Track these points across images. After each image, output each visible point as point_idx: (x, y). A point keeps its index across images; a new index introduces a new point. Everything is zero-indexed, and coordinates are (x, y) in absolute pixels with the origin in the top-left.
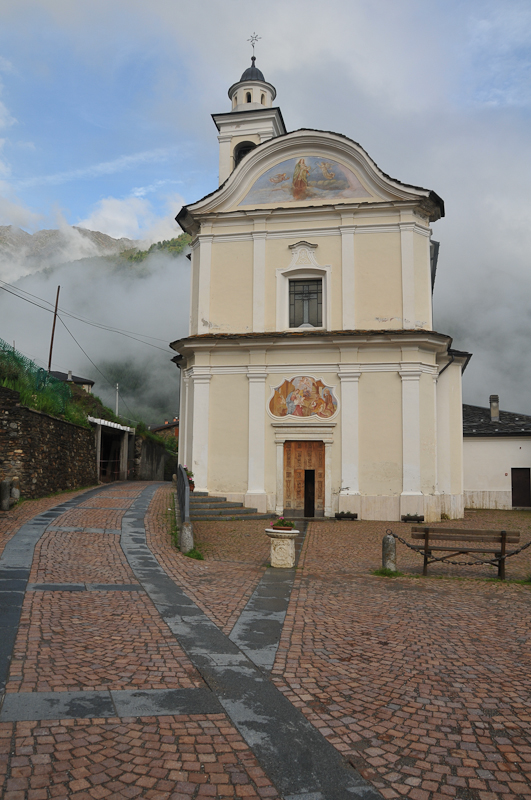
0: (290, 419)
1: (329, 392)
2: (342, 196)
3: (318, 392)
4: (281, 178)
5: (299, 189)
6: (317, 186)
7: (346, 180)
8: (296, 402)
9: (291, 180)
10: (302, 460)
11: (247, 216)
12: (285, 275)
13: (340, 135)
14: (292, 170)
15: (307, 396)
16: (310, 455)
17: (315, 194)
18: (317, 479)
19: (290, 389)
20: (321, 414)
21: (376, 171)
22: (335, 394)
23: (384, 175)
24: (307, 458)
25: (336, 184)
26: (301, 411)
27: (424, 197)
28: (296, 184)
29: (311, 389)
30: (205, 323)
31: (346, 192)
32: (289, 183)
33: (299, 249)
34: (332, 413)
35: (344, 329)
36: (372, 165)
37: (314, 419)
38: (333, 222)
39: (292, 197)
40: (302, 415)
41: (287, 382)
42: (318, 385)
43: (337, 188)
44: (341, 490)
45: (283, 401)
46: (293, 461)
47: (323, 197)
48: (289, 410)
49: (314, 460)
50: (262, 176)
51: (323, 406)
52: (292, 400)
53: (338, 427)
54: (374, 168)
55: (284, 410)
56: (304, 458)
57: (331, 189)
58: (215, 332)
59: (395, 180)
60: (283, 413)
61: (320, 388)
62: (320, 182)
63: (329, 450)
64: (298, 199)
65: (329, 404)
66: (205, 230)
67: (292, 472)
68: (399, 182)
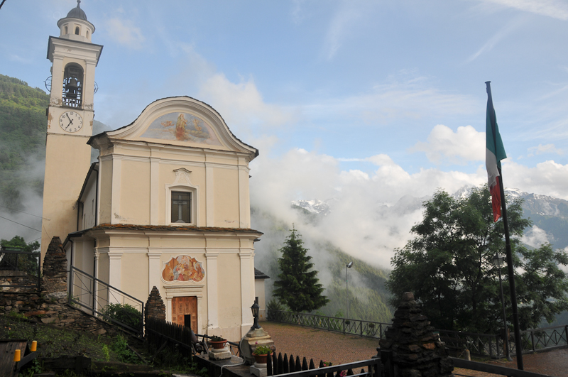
0: (175, 283)
1: (199, 265)
2: (205, 143)
3: (193, 266)
4: (169, 124)
5: (180, 133)
6: (191, 134)
7: (208, 133)
8: (179, 272)
9: (175, 126)
10: (183, 309)
11: (148, 145)
12: (170, 188)
13: (209, 106)
14: (176, 120)
15: (186, 268)
16: (187, 305)
17: (190, 139)
18: (192, 320)
19: (176, 263)
20: (195, 280)
21: (229, 132)
22: (203, 267)
23: (233, 135)
24: (185, 307)
25: (203, 135)
26: (183, 278)
27: (253, 152)
28: (178, 130)
29: (189, 263)
30: (117, 217)
31: (208, 141)
32: (173, 128)
33: (180, 173)
34: (202, 279)
35: (208, 226)
36: (226, 128)
37: (190, 283)
38: (201, 159)
39: (175, 138)
40: (184, 280)
41: (173, 259)
42: (193, 261)
43: (203, 137)
44: (208, 326)
45: (171, 271)
46: (177, 309)
47: (194, 141)
48: (175, 277)
49: (190, 308)
50: (156, 120)
51: (196, 274)
52: (177, 270)
53: (205, 287)
54: (227, 130)
55: (172, 277)
56: (184, 307)
57: (200, 137)
58: (124, 223)
59: (239, 140)
60: (171, 279)
61: (194, 263)
62: (193, 131)
63: (199, 301)
64: (179, 140)
65: (200, 273)
66: (117, 150)
67: (176, 317)
68: (241, 141)
